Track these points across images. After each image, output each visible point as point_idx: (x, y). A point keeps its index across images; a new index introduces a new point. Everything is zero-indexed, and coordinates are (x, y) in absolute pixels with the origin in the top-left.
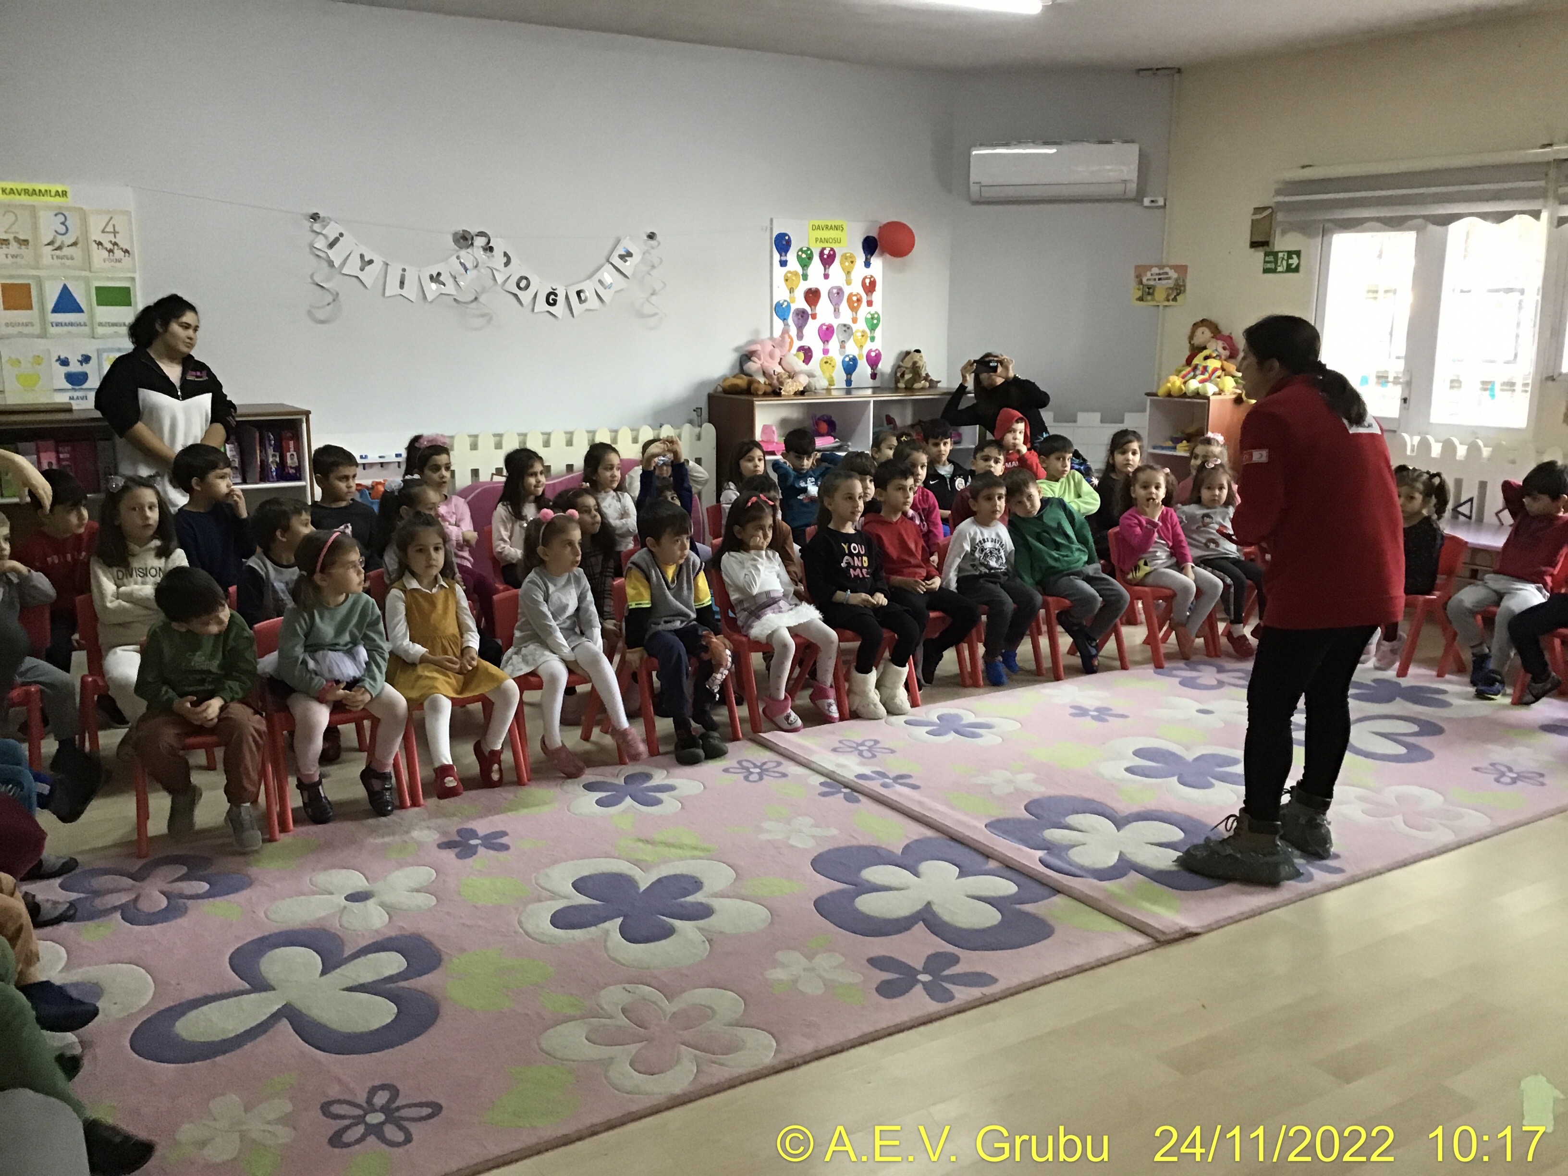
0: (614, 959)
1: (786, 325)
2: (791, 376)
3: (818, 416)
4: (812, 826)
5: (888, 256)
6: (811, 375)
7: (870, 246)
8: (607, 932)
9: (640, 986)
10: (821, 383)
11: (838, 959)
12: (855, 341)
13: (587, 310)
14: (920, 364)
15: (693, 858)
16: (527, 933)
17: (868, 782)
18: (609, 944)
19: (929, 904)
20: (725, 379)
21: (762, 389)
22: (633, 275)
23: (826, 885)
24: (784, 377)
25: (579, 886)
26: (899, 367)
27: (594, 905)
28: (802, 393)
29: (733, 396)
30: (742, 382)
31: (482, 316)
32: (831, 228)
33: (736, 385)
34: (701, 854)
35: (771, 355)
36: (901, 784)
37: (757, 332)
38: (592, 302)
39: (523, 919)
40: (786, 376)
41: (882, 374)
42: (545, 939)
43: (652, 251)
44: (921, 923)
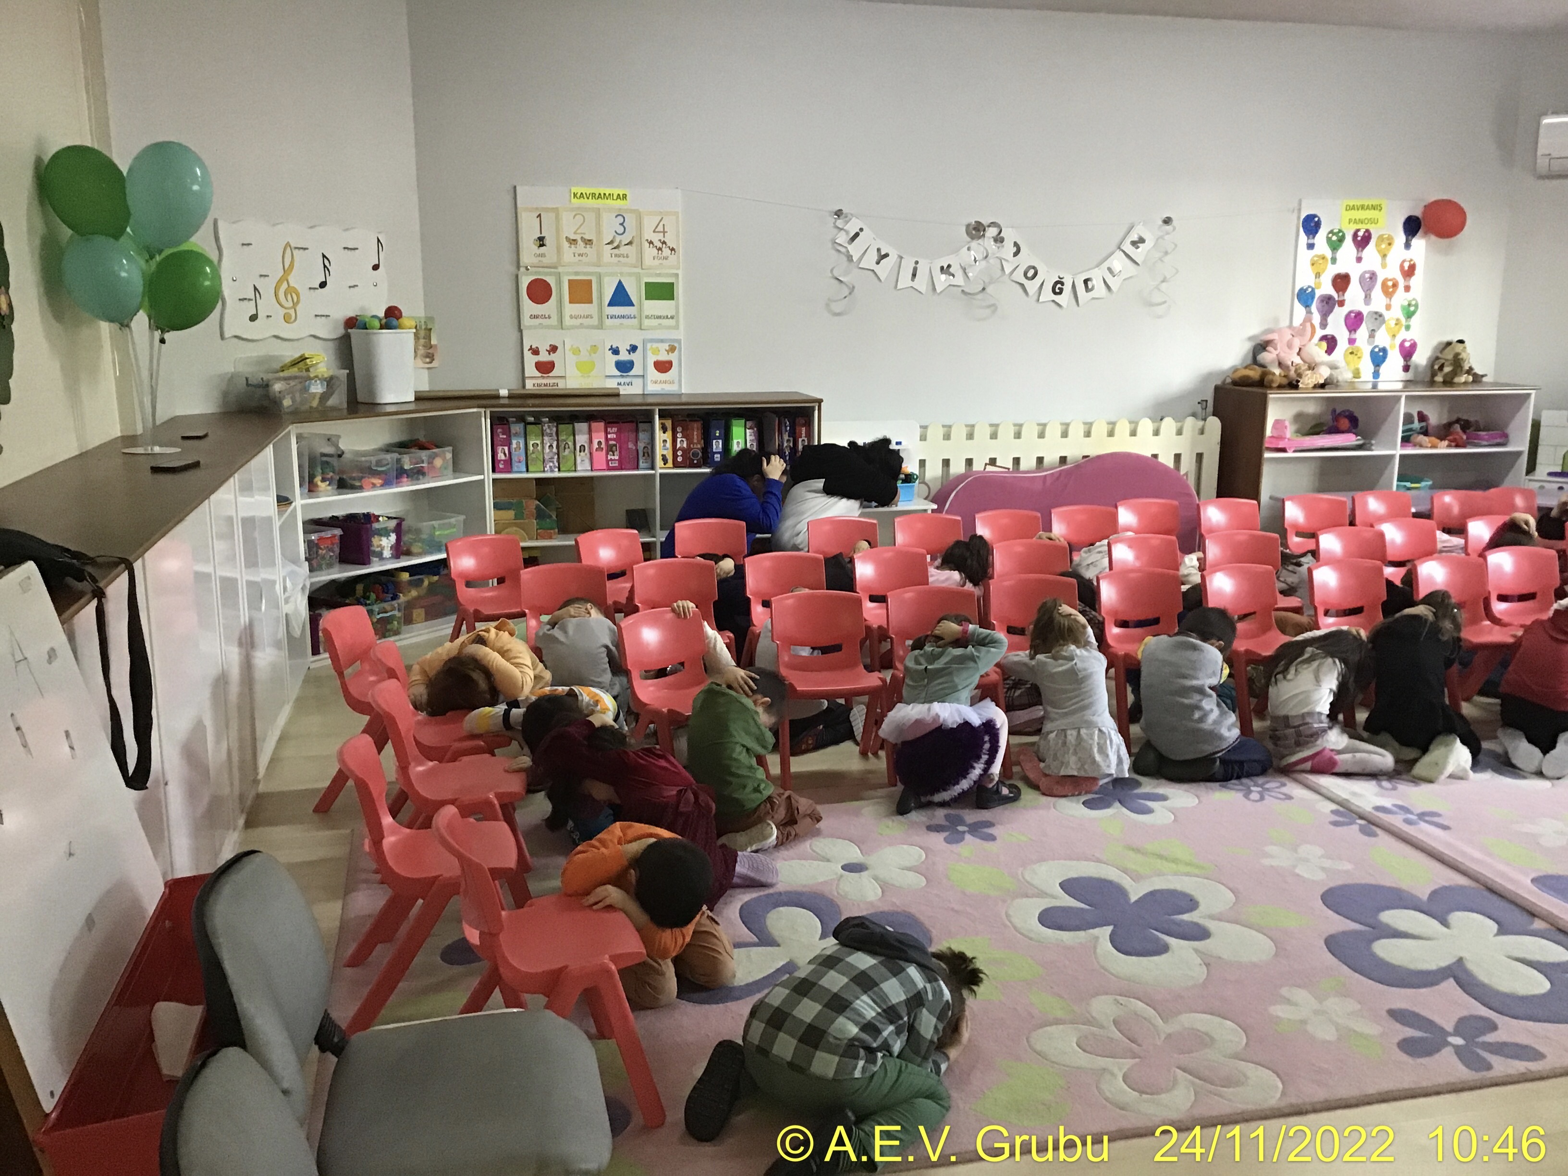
0: (1103, 967)
1: (1309, 312)
2: (1312, 368)
3: (1338, 411)
4: (1322, 856)
5: (1433, 238)
6: (1333, 367)
7: (1412, 227)
8: (1097, 938)
9: (1132, 1000)
10: (1346, 375)
11: (1352, 1005)
12: (1388, 330)
13: (1093, 299)
14: (1463, 355)
15: (1188, 874)
16: (1015, 928)
17: (1390, 816)
18: (1098, 951)
19: (1460, 960)
20: (1235, 370)
21: (1278, 381)
22: (1144, 261)
23: (1339, 924)
24: (1303, 368)
25: (1067, 886)
26: (1437, 358)
27: (1082, 909)
28: (1322, 386)
29: (1244, 388)
30: (1254, 373)
31: (989, 306)
32: (1368, 208)
33: (1247, 378)
34: (1196, 871)
35: (1290, 346)
36: (1427, 822)
37: (1276, 320)
38: (1099, 289)
39: (1011, 913)
40: (1306, 367)
41: (1416, 367)
42: (1032, 935)
43: (1166, 237)
44: (1451, 980)
